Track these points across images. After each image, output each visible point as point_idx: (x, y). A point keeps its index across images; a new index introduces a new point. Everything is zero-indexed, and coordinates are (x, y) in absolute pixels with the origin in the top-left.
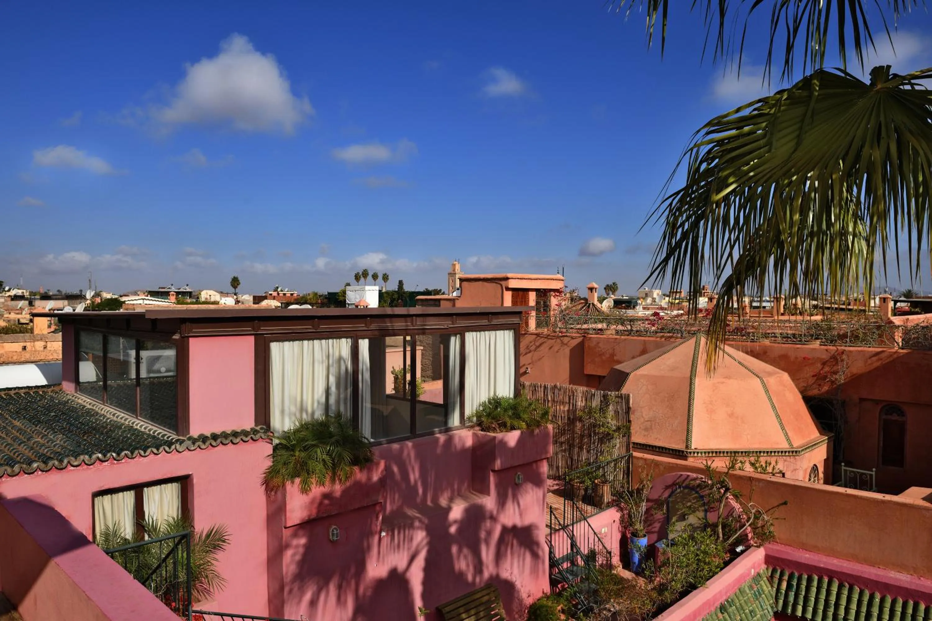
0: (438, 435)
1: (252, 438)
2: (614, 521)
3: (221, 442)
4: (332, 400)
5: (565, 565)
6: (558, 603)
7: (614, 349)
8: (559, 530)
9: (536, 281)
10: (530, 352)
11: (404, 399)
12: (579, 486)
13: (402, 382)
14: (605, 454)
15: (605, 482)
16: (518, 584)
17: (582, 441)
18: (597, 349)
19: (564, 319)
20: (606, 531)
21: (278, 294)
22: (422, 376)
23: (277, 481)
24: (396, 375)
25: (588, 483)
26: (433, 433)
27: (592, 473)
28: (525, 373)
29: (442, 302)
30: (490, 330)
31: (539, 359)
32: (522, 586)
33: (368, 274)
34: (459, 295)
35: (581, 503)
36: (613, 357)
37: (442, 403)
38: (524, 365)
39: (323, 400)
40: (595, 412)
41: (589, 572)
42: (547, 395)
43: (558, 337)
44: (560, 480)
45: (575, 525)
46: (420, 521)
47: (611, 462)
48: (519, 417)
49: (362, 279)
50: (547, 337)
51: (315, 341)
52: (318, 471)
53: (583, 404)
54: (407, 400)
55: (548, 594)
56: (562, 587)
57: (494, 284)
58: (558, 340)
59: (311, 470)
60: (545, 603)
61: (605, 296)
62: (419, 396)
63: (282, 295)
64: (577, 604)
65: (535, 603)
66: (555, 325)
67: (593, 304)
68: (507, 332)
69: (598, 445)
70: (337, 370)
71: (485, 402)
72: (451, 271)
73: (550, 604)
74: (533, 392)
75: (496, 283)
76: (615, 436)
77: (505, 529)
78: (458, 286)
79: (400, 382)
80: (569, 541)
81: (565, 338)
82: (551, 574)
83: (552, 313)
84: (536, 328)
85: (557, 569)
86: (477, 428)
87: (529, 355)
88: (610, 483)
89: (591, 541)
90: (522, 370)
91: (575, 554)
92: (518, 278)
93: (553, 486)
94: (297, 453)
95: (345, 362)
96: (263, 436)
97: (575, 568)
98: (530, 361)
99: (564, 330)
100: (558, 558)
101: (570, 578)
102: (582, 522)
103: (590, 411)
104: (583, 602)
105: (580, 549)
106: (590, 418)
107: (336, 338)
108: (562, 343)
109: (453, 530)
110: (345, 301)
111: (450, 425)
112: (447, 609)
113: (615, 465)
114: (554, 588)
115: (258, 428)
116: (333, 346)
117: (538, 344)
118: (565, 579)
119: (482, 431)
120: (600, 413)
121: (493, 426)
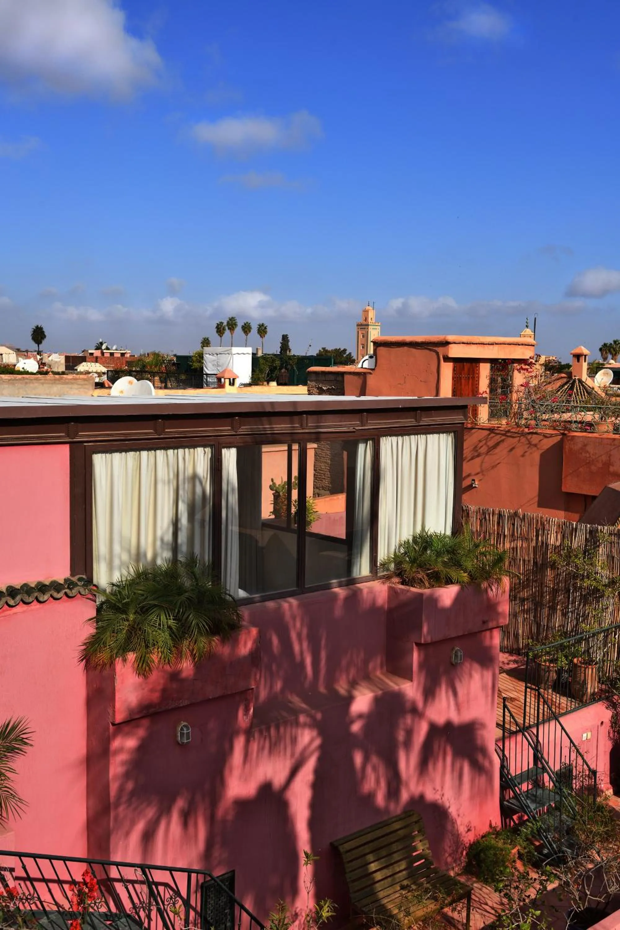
0: (337, 590)
1: (66, 594)
2: (602, 723)
3: (22, 600)
4: (182, 537)
5: (524, 787)
6: (513, 844)
7: (610, 455)
8: (515, 733)
9: (491, 347)
10: (478, 456)
11: (288, 529)
12: (549, 667)
13: (286, 502)
14: (591, 620)
15: (590, 662)
16: (453, 811)
17: (554, 599)
18: (584, 454)
19: (533, 407)
20: (589, 737)
21: (103, 354)
22: (315, 487)
23: (103, 656)
24: (276, 492)
25: (563, 662)
26: (328, 587)
27: (569, 647)
28: (470, 487)
29: (346, 377)
30: (417, 434)
31: (493, 467)
32: (459, 815)
33: (236, 325)
34: (373, 368)
35: (550, 691)
36: (609, 467)
37: (344, 538)
38: (469, 475)
39: (169, 537)
40: (576, 556)
41: (561, 798)
42: (503, 527)
43: (523, 434)
44: (519, 654)
45: (541, 728)
46: (309, 715)
47: (599, 633)
48: (458, 565)
49: (227, 332)
50: (506, 433)
51: (158, 452)
52: (160, 644)
53: (558, 544)
54: (293, 531)
55: (498, 829)
56: (520, 818)
57: (427, 351)
58: (523, 439)
59: (151, 641)
60: (493, 842)
61: (601, 361)
62: (310, 523)
63: (108, 355)
64: (542, 846)
65: (478, 842)
66: (519, 415)
67: (580, 381)
68: (443, 436)
69: (579, 605)
70: (190, 496)
71: (408, 540)
72: (361, 321)
73: (500, 844)
74: (481, 521)
75: (430, 350)
76: (606, 594)
77: (433, 729)
78: (372, 352)
79: (283, 502)
80: (531, 752)
81: (534, 436)
82: (502, 799)
83: (515, 396)
84: (489, 420)
85: (511, 792)
86: (396, 580)
87: (478, 460)
88: (596, 664)
89: (566, 752)
90: (465, 483)
91: (540, 771)
92: (463, 343)
93: (508, 664)
94: (132, 617)
95: (201, 483)
96: (82, 590)
97: (540, 791)
98: (479, 470)
99: (533, 423)
100: (513, 775)
101: (532, 806)
102: (553, 723)
103: (570, 555)
104: (551, 845)
105: (547, 763)
106: (568, 564)
107: (189, 447)
108: (530, 443)
109: (356, 727)
110: (202, 369)
111: (356, 574)
112: (347, 846)
113: (606, 637)
114: (508, 820)
115: (75, 579)
116: (184, 459)
117: (491, 443)
118: (524, 809)
119: (402, 584)
120: (584, 558)
121: (420, 576)
